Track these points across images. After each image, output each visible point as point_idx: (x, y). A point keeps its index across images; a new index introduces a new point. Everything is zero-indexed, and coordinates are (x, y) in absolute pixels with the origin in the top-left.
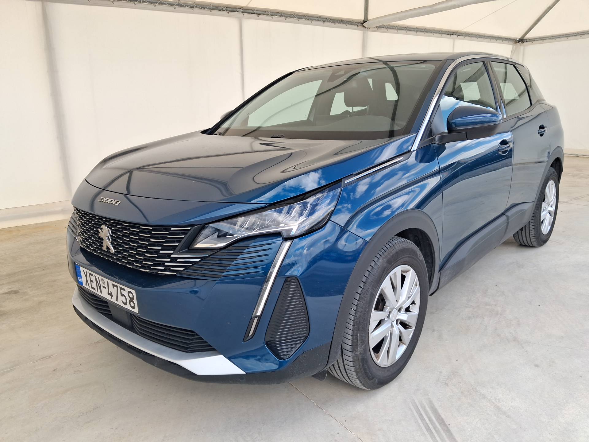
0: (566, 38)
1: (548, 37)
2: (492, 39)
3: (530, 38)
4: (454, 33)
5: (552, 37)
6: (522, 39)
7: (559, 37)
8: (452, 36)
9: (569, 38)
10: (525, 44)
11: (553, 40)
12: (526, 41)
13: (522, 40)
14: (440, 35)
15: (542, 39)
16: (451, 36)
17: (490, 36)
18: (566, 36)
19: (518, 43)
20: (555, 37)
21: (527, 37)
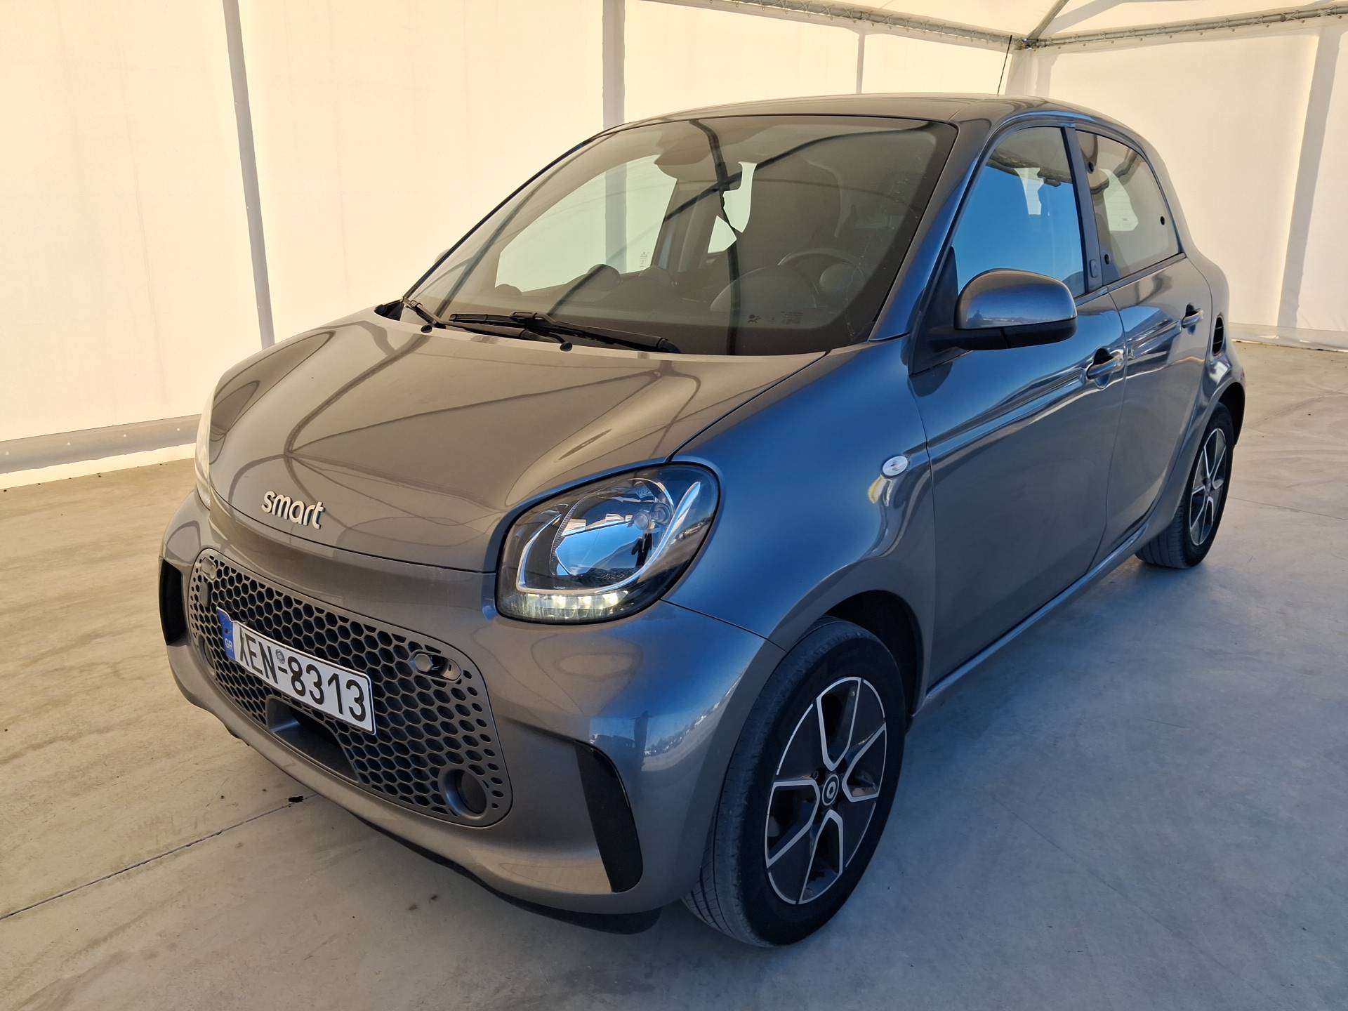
0: (1137, 40)
1: (1097, 35)
2: (961, 35)
3: (1053, 38)
4: (863, 16)
5: (1106, 34)
6: (1034, 37)
7: (1122, 35)
8: (859, 22)
9: (1146, 39)
10: (1041, 50)
11: (1108, 43)
12: (1043, 43)
13: (1032, 42)
14: (826, 18)
15: (1082, 39)
16: (855, 22)
17: (955, 27)
18: (1137, 33)
19: (1026, 48)
20: (1112, 36)
21: (1047, 34)
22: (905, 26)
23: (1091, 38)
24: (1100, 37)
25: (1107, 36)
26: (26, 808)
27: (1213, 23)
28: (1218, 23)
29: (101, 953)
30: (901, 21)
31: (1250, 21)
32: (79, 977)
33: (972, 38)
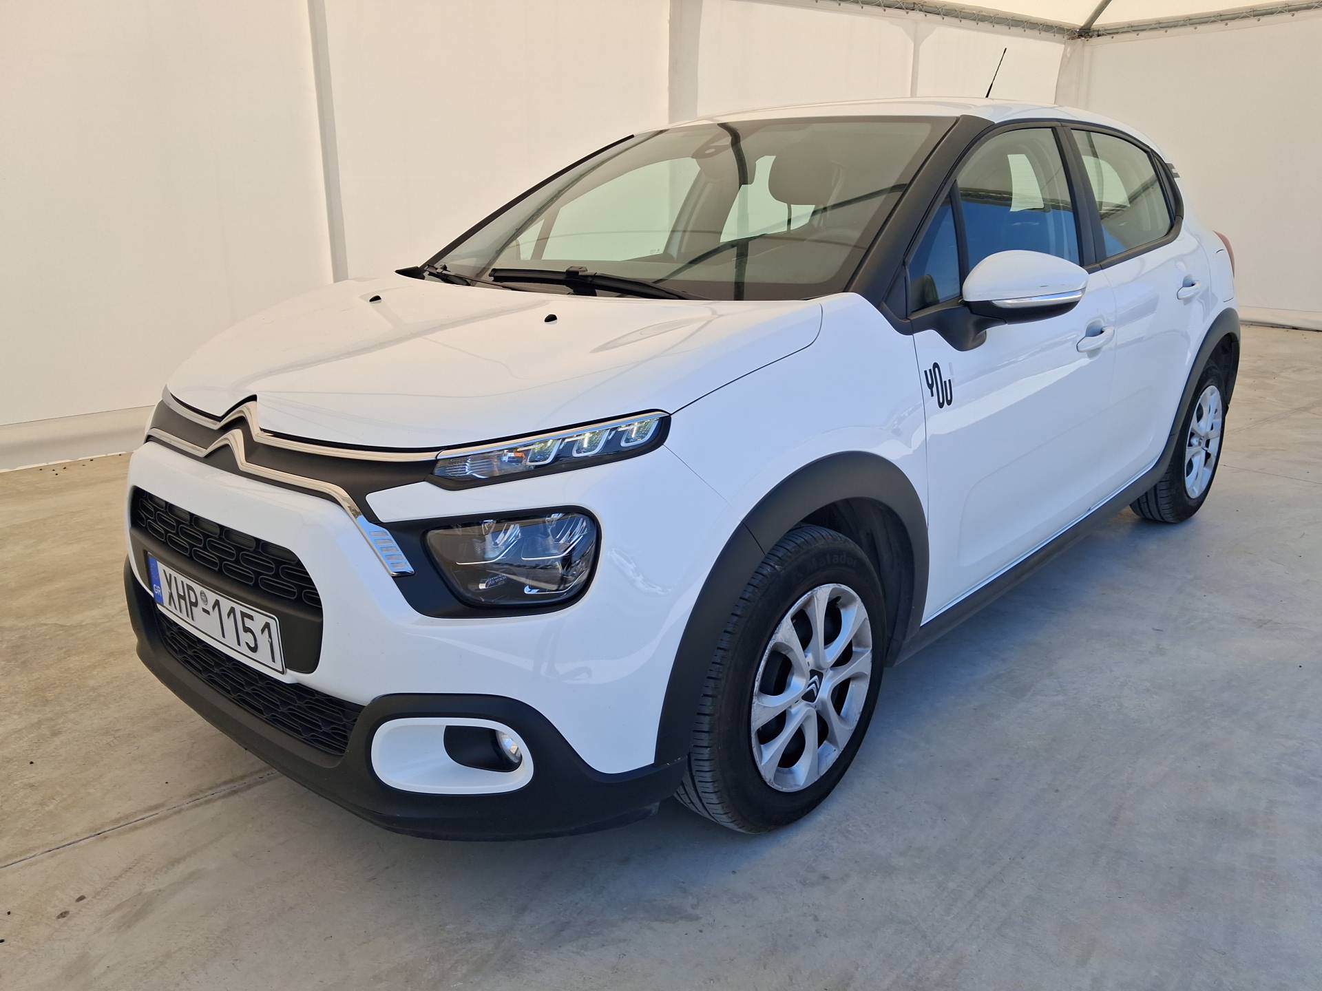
0: (1191, 29)
1: (1151, 24)
2: (1012, 26)
3: (1106, 27)
5: (1160, 23)
6: (1086, 28)
7: (1176, 23)
8: (911, 13)
9: (1200, 27)
10: (1095, 40)
11: (1162, 32)
12: (1096, 33)
13: (1085, 32)
15: (1134, 29)
16: (907, 13)
18: (1191, 22)
19: (1080, 36)
20: (1166, 24)
21: (1099, 22)
22: (957, 17)
23: (1146, 27)
24: (1154, 26)
25: (1161, 25)
26: (112, 741)
29: (181, 870)
32: (160, 891)
33: (1023, 28)
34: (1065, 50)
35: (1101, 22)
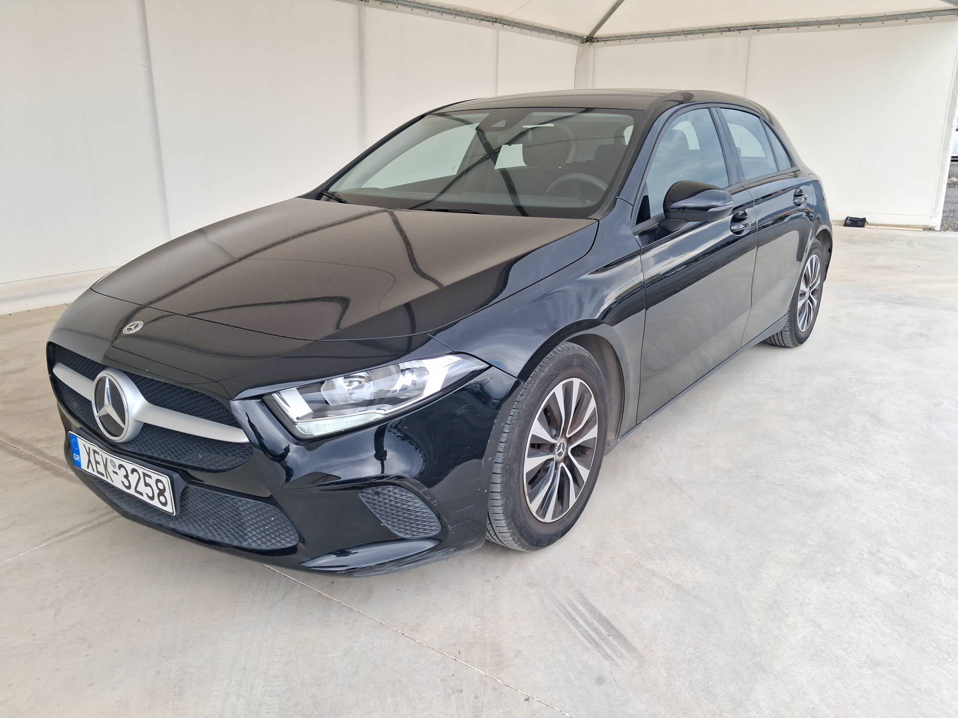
0: (650, 39)
2: (550, 34)
3: (602, 37)
4: (498, 21)
6: (591, 36)
7: (641, 36)
8: (495, 24)
9: (655, 39)
10: (595, 44)
11: (634, 40)
12: (596, 40)
13: (590, 39)
14: (477, 21)
15: (619, 38)
16: (493, 24)
17: (548, 28)
18: (651, 35)
19: (586, 42)
20: (636, 37)
22: (520, 28)
23: (624, 38)
24: (629, 37)
25: (634, 37)
27: (693, 31)
28: (695, 30)
30: (518, 24)
31: (712, 30)
33: (556, 35)
34: (579, 49)
35: (598, 34)
